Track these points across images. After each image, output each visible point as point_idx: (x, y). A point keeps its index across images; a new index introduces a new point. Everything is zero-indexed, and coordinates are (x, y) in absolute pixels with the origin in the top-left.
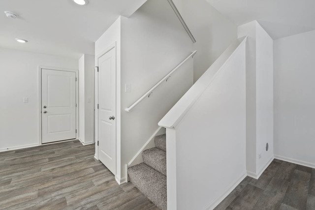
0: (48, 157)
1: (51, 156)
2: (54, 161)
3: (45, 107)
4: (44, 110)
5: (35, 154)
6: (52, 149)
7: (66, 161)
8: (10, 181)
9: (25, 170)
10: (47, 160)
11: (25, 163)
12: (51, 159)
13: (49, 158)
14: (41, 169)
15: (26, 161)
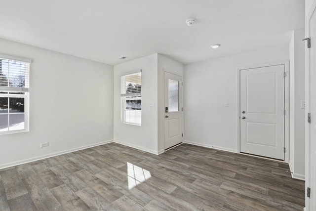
0: (237, 172)
1: (241, 172)
2: (239, 181)
3: (244, 112)
4: (243, 115)
5: (228, 161)
6: (247, 163)
7: (252, 191)
8: (194, 181)
9: (210, 176)
10: (234, 175)
11: (215, 168)
12: (238, 177)
13: (237, 174)
14: (221, 183)
15: (217, 166)
